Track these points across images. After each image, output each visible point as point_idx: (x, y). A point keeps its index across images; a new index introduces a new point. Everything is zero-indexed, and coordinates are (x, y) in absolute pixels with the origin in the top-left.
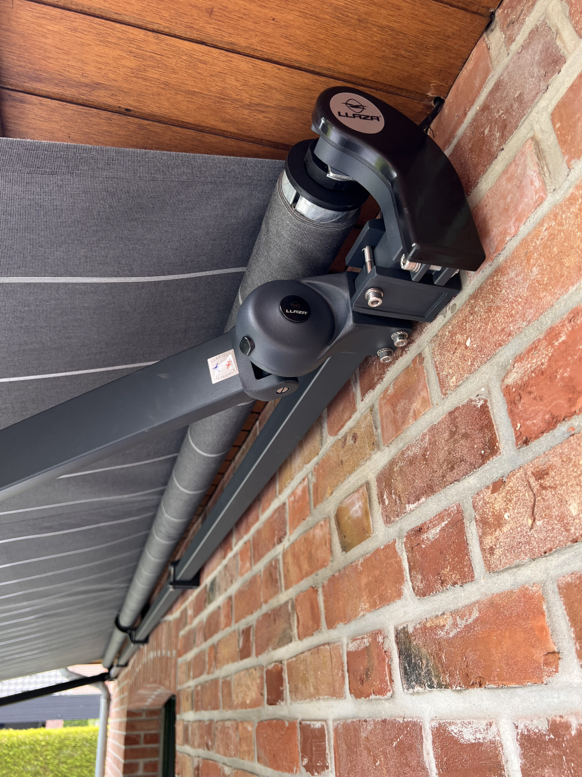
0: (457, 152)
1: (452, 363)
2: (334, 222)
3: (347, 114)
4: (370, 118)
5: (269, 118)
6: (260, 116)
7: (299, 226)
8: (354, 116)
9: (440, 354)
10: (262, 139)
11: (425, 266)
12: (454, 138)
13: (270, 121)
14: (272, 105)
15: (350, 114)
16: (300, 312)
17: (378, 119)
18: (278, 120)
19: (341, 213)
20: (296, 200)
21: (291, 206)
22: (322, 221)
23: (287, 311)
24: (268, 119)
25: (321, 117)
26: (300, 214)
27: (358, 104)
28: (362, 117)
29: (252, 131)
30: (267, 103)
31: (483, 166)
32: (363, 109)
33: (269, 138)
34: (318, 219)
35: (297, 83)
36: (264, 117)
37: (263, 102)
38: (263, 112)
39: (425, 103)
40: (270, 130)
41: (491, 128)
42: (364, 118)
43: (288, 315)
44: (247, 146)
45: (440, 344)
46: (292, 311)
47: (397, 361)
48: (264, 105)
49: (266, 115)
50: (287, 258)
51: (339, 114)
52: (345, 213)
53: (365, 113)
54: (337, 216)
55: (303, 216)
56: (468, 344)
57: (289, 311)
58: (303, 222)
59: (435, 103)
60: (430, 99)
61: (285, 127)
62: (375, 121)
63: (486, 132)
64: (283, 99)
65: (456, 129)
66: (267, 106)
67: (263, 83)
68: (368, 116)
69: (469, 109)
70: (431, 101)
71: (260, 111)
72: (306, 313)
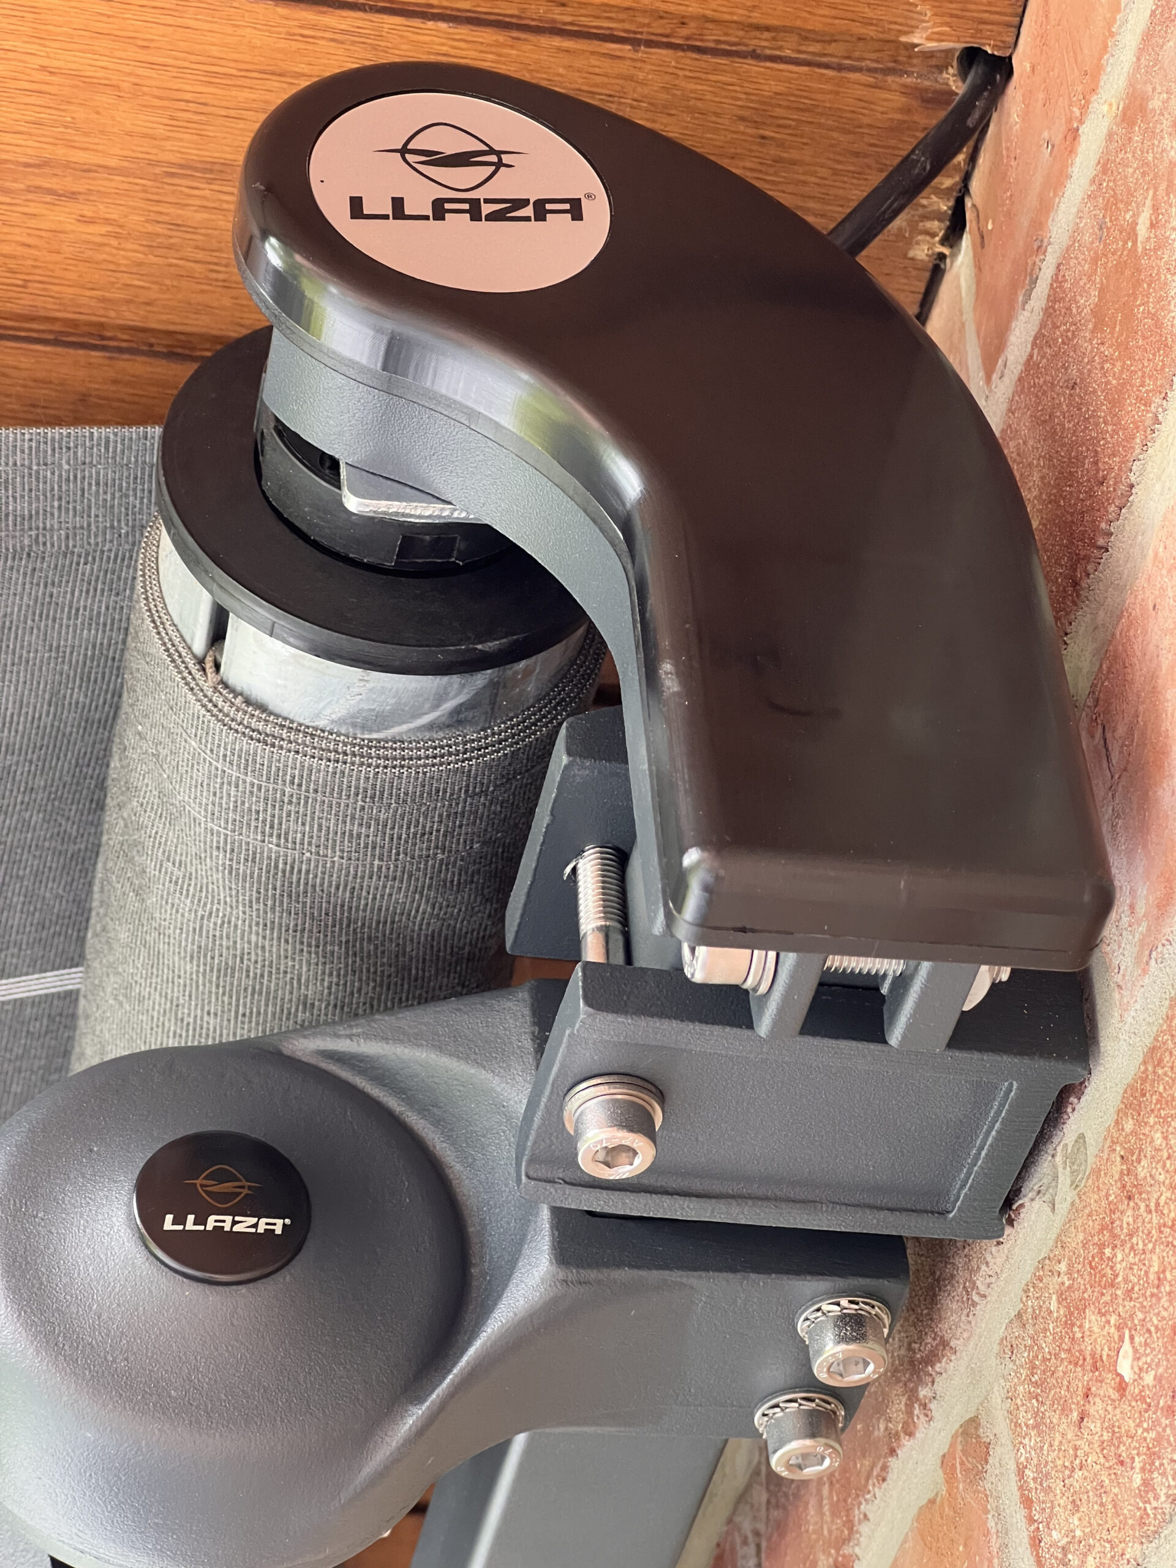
0: (1055, 327)
1: (1078, 1474)
2: (430, 726)
3: (398, 204)
4: (529, 211)
5: (107, 221)
6: (62, 216)
7: (248, 763)
8: (439, 210)
9: (1036, 1426)
10: (102, 325)
11: (798, 965)
12: (1041, 250)
13: (117, 236)
14: (113, 162)
15: (419, 201)
16: (244, 1224)
17: (575, 210)
18: (158, 229)
19: (456, 679)
20: (218, 635)
21: (201, 662)
22: (364, 728)
23: (168, 1224)
24: (104, 229)
25: (265, 236)
26: (248, 702)
27: (472, 145)
28: (486, 209)
29: (34, 287)
30: (81, 157)
31: (1139, 399)
32: (499, 165)
33: (131, 316)
34: (342, 721)
35: (215, 51)
36: (84, 220)
37: (61, 152)
38: (73, 196)
39: (907, 80)
40: (126, 279)
41: (1156, 208)
42: (493, 217)
43: (173, 1245)
44: (25, 362)
45: (1033, 1368)
46: (201, 1220)
47: (893, 1462)
48: (68, 165)
49: (88, 211)
50: (226, 922)
51: (356, 208)
52: (481, 679)
53: (504, 186)
54: (439, 699)
55: (263, 708)
56: (1125, 1368)
57: (179, 1220)
58: (264, 739)
59: (963, 74)
60: (936, 61)
61: (200, 255)
62: (559, 222)
63: (1142, 230)
64: (161, 131)
65: (1046, 207)
66: (87, 170)
67: (43, 68)
68: (523, 203)
69: (1084, 108)
70: (942, 68)
71: (50, 192)
72: (279, 1226)
